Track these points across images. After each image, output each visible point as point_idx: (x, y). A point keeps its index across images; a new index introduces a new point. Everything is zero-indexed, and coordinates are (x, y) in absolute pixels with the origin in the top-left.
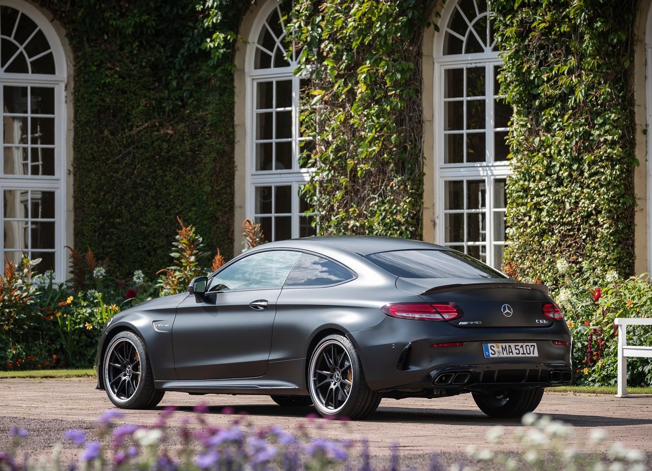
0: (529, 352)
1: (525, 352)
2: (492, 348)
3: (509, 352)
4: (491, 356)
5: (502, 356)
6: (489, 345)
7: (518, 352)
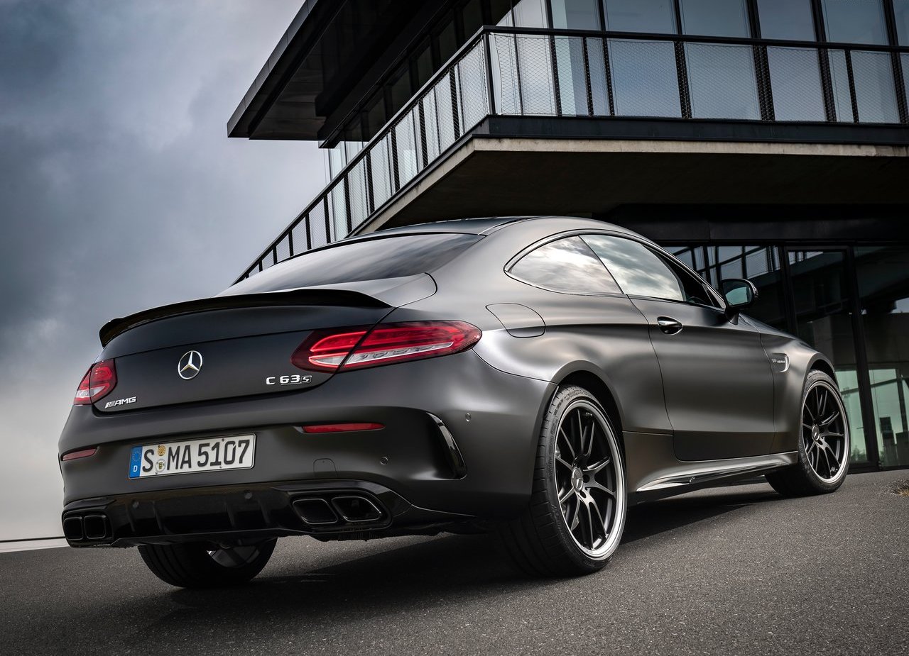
0: (229, 458)
1: (221, 459)
2: (149, 455)
3: (184, 462)
4: (142, 474)
5: (165, 471)
6: (145, 449)
7: (203, 461)
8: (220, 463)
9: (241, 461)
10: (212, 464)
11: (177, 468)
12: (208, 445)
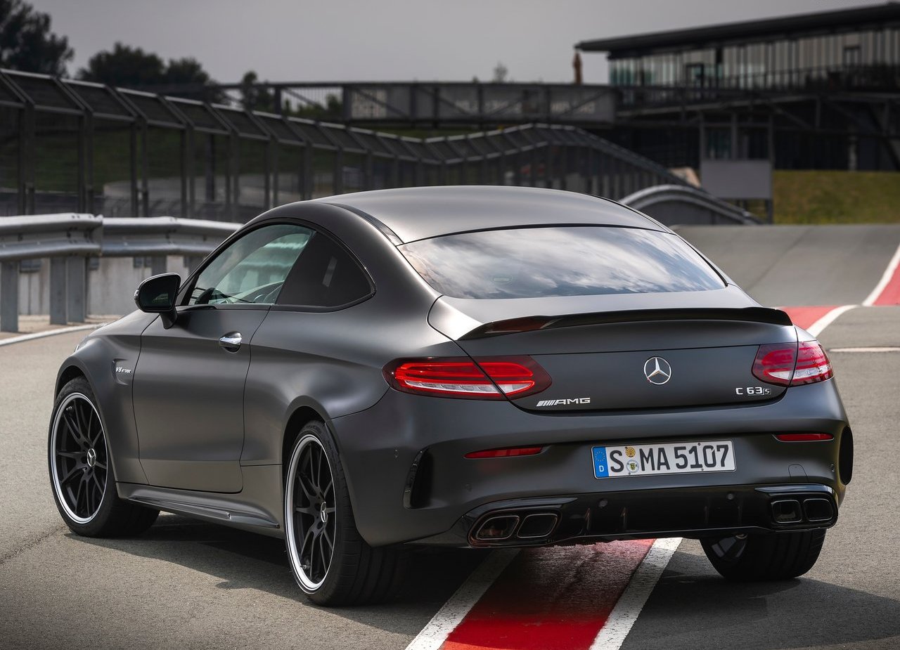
0: (710, 461)
1: (701, 461)
2: (616, 456)
4: (611, 474)
6: (609, 450)
8: (701, 466)
9: (723, 465)
10: (692, 466)
11: (653, 469)
12: (684, 448)
